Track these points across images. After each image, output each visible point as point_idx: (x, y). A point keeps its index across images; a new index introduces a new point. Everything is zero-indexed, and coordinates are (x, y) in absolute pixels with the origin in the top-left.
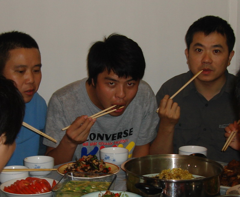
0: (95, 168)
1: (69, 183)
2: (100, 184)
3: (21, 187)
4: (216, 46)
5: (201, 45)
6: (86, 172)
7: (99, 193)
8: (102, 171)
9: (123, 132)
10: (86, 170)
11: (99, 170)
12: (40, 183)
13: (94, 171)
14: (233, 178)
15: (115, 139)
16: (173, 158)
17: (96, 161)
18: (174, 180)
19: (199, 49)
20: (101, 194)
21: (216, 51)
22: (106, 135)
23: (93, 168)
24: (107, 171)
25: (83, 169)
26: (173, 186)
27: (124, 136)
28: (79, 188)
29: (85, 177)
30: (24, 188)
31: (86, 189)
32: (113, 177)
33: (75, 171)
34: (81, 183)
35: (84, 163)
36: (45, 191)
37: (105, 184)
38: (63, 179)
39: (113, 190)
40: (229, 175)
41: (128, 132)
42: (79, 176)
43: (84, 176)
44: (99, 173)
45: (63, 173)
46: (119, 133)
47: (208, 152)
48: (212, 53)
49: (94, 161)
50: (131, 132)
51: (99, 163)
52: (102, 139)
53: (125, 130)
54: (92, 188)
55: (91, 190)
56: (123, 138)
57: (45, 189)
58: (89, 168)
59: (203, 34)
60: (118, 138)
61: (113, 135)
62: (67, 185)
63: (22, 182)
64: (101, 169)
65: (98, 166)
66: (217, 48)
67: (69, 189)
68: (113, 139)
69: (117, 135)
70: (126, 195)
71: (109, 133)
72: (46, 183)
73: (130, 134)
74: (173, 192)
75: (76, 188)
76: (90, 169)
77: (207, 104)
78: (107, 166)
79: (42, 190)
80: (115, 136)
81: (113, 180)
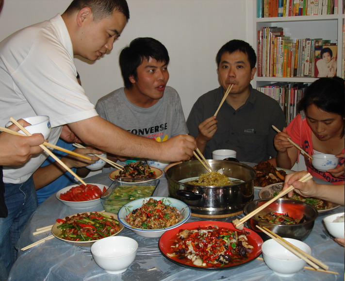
0: (141, 173)
1: (119, 189)
2: (145, 188)
3: (74, 194)
4: (239, 62)
5: (227, 62)
6: (134, 177)
7: (143, 199)
8: (148, 176)
9: (159, 126)
10: (134, 175)
11: (144, 174)
12: (91, 190)
13: (140, 176)
14: (263, 179)
15: (153, 132)
16: (210, 162)
17: (142, 167)
18: (211, 187)
19: (226, 66)
20: (145, 200)
21: (240, 67)
22: (146, 129)
23: (139, 173)
24: (152, 175)
25: (131, 175)
26: (211, 192)
27: (160, 130)
28: (126, 193)
29: (133, 182)
30: (77, 194)
31: (133, 194)
32: (157, 182)
33: (124, 176)
34: (129, 188)
35: (132, 169)
36: (97, 198)
37: (150, 188)
38: (113, 185)
39: (156, 196)
40: (258, 176)
41: (164, 126)
42: (127, 182)
43: (131, 181)
44: (145, 177)
45: (114, 179)
46: (156, 127)
47: (237, 155)
48: (236, 69)
49: (141, 167)
50: (166, 126)
51: (145, 169)
52: (143, 133)
53: (160, 124)
54: (138, 193)
55: (137, 195)
56: (160, 132)
57: (97, 195)
58: (136, 173)
59: (228, 52)
60: (155, 132)
61: (151, 128)
62: (116, 190)
63: (76, 189)
64: (147, 174)
65: (144, 171)
66: (240, 64)
67: (118, 194)
68: (151, 132)
69: (154, 129)
70: (168, 200)
71: (148, 127)
72: (97, 189)
73: (166, 129)
74: (211, 197)
75: (123, 194)
76: (137, 175)
77: (234, 112)
78: (152, 170)
79: (94, 197)
80: (153, 129)
81: (157, 184)
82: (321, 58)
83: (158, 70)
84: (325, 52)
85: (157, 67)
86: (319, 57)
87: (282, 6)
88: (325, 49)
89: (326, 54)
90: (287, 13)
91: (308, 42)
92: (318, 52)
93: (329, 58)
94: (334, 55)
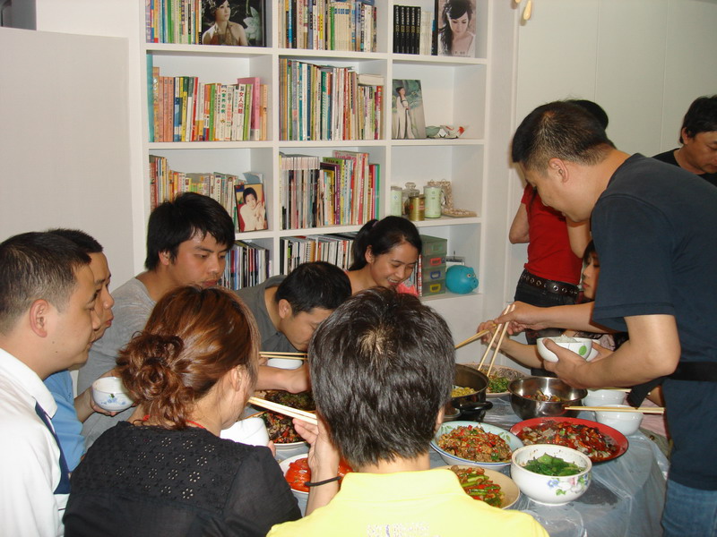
82: (245, 202)
83: (214, 257)
84: (248, 194)
85: (211, 251)
86: (242, 201)
87: (180, 123)
88: (248, 189)
89: (250, 197)
90: (188, 135)
91: (217, 179)
92: (240, 195)
93: (254, 201)
94: (259, 198)
